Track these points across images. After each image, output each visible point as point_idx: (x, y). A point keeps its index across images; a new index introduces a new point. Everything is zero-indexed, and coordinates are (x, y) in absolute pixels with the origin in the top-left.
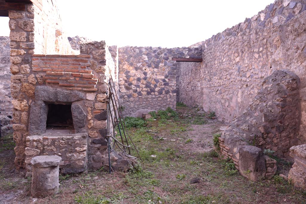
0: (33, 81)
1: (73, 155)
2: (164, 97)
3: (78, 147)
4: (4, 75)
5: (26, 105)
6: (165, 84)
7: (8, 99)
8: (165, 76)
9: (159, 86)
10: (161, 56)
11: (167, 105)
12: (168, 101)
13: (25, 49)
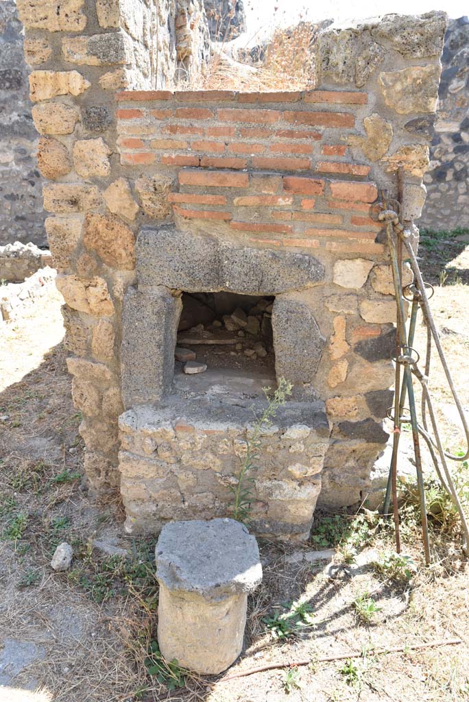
0: (124, 208)
1: (280, 487)
2: (448, 190)
3: (298, 465)
4: (13, 123)
5: (103, 298)
6: (456, 150)
7: (29, 190)
8: (462, 124)
9: (439, 156)
10: (462, 55)
11: (453, 216)
12: (459, 201)
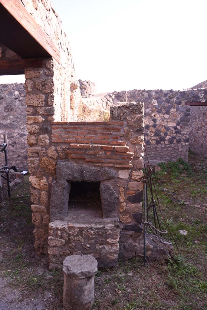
0: (53, 155)
1: (104, 247)
2: (175, 147)
3: (110, 239)
4: (8, 124)
5: (45, 183)
6: (176, 133)
7: (11, 149)
8: (177, 123)
9: (170, 134)
10: (173, 101)
11: (178, 156)
12: (179, 151)
13: (43, 115)
